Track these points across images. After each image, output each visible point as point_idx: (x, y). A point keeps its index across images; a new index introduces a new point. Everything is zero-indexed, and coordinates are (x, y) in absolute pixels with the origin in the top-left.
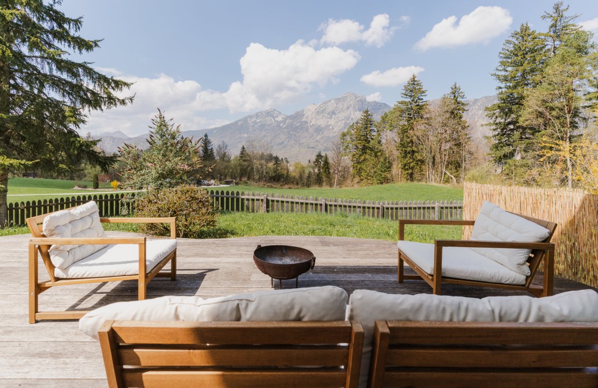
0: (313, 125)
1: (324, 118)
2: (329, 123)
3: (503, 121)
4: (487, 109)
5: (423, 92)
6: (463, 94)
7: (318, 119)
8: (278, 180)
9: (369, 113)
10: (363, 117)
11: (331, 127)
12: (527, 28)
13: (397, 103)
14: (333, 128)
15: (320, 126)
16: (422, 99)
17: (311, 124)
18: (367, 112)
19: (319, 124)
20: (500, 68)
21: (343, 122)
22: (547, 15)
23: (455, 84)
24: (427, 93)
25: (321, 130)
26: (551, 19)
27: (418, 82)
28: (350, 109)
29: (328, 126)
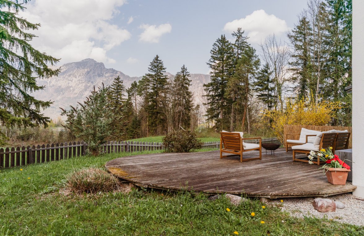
0: (53, 85)
1: (65, 80)
2: (70, 85)
3: (213, 94)
4: (205, 85)
5: (164, 69)
6: (188, 74)
7: (59, 80)
8: (28, 139)
9: (120, 80)
10: (115, 83)
11: (71, 89)
12: (224, 38)
13: (145, 75)
14: (74, 90)
15: (60, 87)
16: (162, 74)
17: (51, 84)
18: (118, 79)
19: (60, 85)
20: (211, 60)
21: (84, 84)
22: (235, 34)
23: (184, 66)
24: (166, 70)
25: (62, 91)
26: (236, 37)
27: (160, 61)
28: (90, 73)
29: (69, 87)
